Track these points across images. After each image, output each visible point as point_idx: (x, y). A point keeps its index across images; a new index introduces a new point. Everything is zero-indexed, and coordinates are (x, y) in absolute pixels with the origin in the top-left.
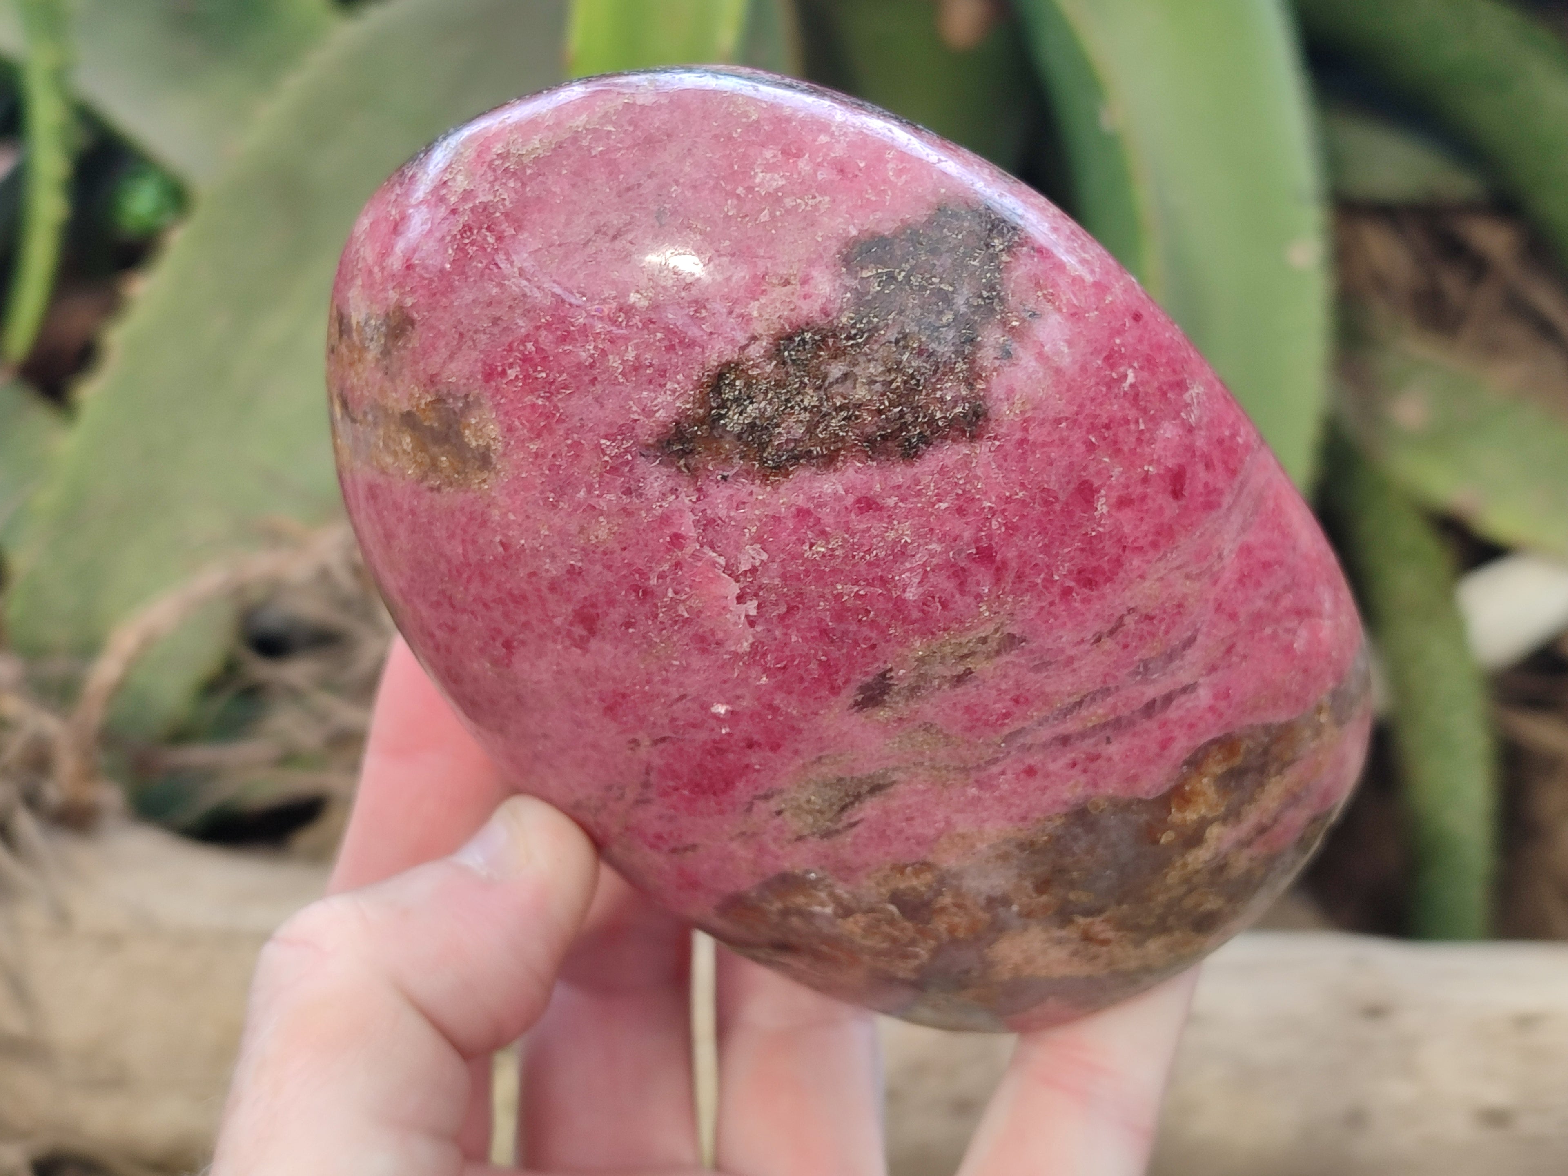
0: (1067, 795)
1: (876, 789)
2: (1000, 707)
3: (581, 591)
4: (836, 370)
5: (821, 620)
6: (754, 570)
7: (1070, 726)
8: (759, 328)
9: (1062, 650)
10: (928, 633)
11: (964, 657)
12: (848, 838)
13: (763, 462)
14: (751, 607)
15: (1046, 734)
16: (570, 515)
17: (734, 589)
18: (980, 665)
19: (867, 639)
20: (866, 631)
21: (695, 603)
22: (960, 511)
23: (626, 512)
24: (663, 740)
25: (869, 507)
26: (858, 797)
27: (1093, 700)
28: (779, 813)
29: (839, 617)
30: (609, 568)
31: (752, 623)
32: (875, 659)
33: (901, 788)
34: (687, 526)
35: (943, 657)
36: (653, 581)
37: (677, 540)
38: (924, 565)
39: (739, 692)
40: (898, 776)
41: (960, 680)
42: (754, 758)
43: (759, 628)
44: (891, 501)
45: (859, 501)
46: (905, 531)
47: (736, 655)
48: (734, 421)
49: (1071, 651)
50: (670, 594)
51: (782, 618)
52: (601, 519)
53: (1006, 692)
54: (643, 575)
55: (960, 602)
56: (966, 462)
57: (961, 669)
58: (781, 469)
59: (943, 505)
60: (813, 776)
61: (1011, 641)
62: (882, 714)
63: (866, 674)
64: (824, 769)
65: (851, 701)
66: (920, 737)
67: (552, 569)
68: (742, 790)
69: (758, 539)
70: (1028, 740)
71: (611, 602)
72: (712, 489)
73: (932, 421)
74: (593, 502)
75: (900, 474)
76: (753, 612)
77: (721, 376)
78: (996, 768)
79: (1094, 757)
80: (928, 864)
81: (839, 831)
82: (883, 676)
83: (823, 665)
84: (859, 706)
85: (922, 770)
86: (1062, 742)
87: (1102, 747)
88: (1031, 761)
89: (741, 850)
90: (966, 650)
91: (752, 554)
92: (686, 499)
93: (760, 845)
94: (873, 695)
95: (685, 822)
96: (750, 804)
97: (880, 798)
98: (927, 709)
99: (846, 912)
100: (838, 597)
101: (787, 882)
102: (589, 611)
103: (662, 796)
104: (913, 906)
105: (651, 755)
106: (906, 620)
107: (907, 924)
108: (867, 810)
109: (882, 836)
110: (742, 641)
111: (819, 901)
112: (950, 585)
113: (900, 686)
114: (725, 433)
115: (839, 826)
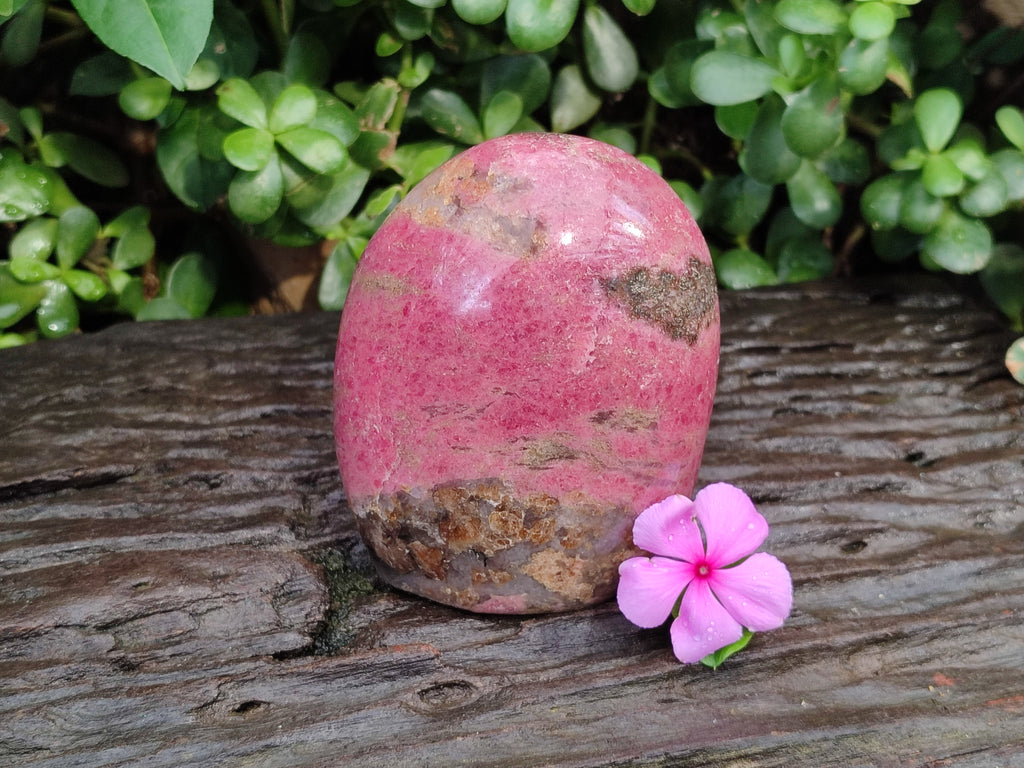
0: (624, 498)
1: (571, 457)
2: (635, 449)
3: (537, 317)
4: (673, 293)
5: (610, 378)
6: (603, 346)
7: (644, 471)
8: (660, 263)
9: (663, 440)
10: (636, 405)
11: (639, 422)
12: (539, 474)
13: (635, 308)
14: (592, 359)
15: (636, 469)
16: (556, 287)
17: (592, 348)
18: (641, 429)
19: (618, 395)
20: (620, 392)
21: (576, 346)
22: (673, 368)
23: (577, 297)
24: (511, 394)
25: (653, 347)
26: (560, 457)
27: (656, 466)
28: (525, 449)
29: (616, 381)
30: (556, 315)
31: (588, 365)
32: (615, 404)
33: (579, 461)
34: (595, 317)
35: (633, 418)
36: (568, 329)
37: (588, 319)
38: (653, 379)
39: (560, 390)
40: (582, 456)
41: (632, 430)
42: (540, 420)
43: (588, 368)
44: (660, 349)
45: (651, 342)
46: (657, 363)
47: (573, 374)
48: (636, 288)
49: (664, 442)
50: (569, 337)
51: (599, 369)
52: (567, 295)
53: (640, 444)
54: (566, 325)
55: (653, 401)
56: (685, 352)
57: (635, 426)
58: (638, 315)
59: (671, 362)
60: (553, 439)
62: (600, 427)
63: (607, 408)
64: (560, 438)
65: (593, 416)
66: (604, 445)
67: (530, 302)
68: (519, 432)
69: (613, 335)
70: (632, 468)
71: (544, 328)
72: (612, 308)
73: (686, 331)
74: (569, 286)
75: (668, 342)
76: (591, 361)
77: (640, 271)
78: (614, 472)
79: (641, 489)
80: (557, 501)
81: (539, 469)
82: (611, 412)
83: (597, 396)
84: (594, 420)
85: (592, 458)
86: (638, 476)
87: (645, 487)
88: (626, 476)
89: (489, 459)
90: (641, 420)
91: (609, 340)
92: (602, 306)
93: (501, 460)
94: (601, 418)
95: (478, 436)
96: (517, 439)
97: (568, 462)
98: (615, 435)
99: (502, 508)
100: (621, 373)
101: (492, 483)
102: (533, 327)
103: (483, 419)
104: (532, 518)
105: (499, 398)
106: (634, 396)
107: (521, 526)
108: (559, 465)
109: (554, 479)
110: (579, 370)
111: (496, 498)
112: (654, 392)
113: (613, 420)
114: (630, 291)
115: (542, 467)
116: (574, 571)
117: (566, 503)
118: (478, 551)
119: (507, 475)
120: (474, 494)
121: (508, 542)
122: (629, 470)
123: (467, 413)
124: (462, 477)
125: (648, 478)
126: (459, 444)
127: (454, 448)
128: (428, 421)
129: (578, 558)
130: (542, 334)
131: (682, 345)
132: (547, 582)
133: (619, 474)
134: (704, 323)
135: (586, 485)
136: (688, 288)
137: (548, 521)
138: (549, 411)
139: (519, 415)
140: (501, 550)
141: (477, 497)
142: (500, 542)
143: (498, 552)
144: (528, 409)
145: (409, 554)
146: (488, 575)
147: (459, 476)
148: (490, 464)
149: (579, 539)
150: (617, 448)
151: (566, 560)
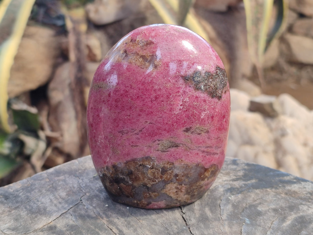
0: (199, 161)
1: (177, 146)
2: (201, 141)
3: (159, 93)
4: (211, 80)
5: (189, 114)
6: (185, 102)
7: (206, 150)
8: (205, 69)
9: (212, 137)
10: (200, 124)
11: (202, 131)
12: (165, 153)
13: (196, 87)
14: (182, 107)
15: (203, 149)
16: (165, 80)
17: (181, 103)
18: (203, 133)
19: (193, 121)
20: (193, 119)
21: (175, 103)
22: (213, 109)
23: (174, 84)
24: (152, 123)
25: (205, 101)
26: (173, 147)
27: (210, 147)
28: (159, 144)
29: (191, 115)
30: (166, 91)
31: (180, 110)
32: (192, 124)
33: (180, 147)
34: (181, 91)
35: (199, 129)
36: (171, 96)
37: (179, 92)
38: (206, 114)
39: (170, 120)
40: (181, 145)
41: (199, 134)
42: (164, 132)
43: (180, 111)
44: (207, 102)
45: (204, 100)
46: (207, 107)
47: (175, 114)
48: (196, 79)
49: (212, 138)
50: (172, 99)
51: (184, 111)
52: (170, 83)
53: (203, 139)
54: (170, 95)
55: (207, 122)
56: (217, 103)
57: (200, 132)
58: (198, 89)
59: (212, 107)
60: (169, 140)
61: (208, 132)
62: (187, 134)
63: (189, 126)
64: (172, 139)
65: (184, 130)
66: (189, 140)
67: (156, 87)
68: (156, 138)
69: (189, 98)
70: (201, 149)
71: (162, 97)
72: (188, 87)
73: (217, 94)
74: (170, 80)
75: (210, 99)
76: (181, 108)
77: (197, 72)
78: (194, 151)
79: (205, 157)
80: (173, 163)
81: (165, 152)
82: (191, 128)
83: (185, 122)
84: (184, 131)
85: (185, 146)
86: (203, 152)
87: (207, 156)
88: (199, 152)
89: (145, 149)
90: (203, 130)
91: (187, 99)
92: (184, 86)
93: (150, 149)
94: (187, 130)
95: (141, 140)
96: (156, 141)
97: (176, 148)
98: (193, 136)
99: (152, 168)
100: (193, 112)
101: (148, 158)
102: (158, 96)
103: (142, 134)
104: (164, 171)
105: (147, 125)
106: (199, 121)
107: (160, 174)
108: (172, 149)
109: (171, 155)
110: (177, 112)
111: (150, 164)
112: (207, 119)
113: (192, 130)
114: (194, 80)
115: (166, 151)
116: (182, 190)
117: (177, 164)
118: (145, 185)
119: (153, 155)
120: (141, 163)
121: (156, 181)
122: (199, 150)
123: (135, 132)
124: (136, 157)
125: (208, 152)
126: (134, 144)
127: (132, 146)
128: (121, 136)
129: (183, 185)
130: (161, 99)
131: (216, 100)
132: (172, 195)
133: (196, 151)
134: (224, 91)
135: (184, 157)
136: (216, 78)
137: (170, 171)
138: (167, 129)
139: (156, 131)
140: (154, 184)
141: (142, 164)
142: (153, 181)
143: (152, 185)
144: (159, 129)
145: (119, 188)
146: (149, 194)
147: (135, 157)
148: (146, 151)
149: (183, 178)
150: (194, 141)
151: (179, 186)
